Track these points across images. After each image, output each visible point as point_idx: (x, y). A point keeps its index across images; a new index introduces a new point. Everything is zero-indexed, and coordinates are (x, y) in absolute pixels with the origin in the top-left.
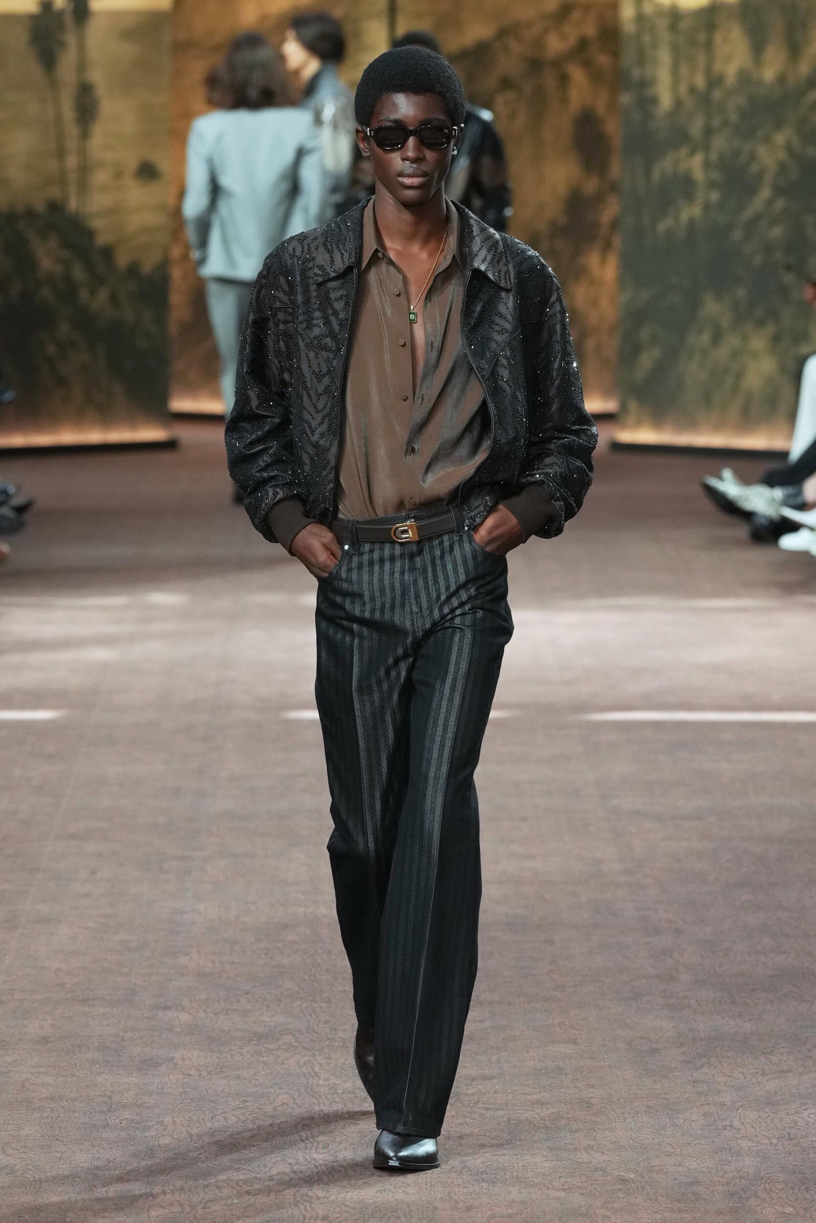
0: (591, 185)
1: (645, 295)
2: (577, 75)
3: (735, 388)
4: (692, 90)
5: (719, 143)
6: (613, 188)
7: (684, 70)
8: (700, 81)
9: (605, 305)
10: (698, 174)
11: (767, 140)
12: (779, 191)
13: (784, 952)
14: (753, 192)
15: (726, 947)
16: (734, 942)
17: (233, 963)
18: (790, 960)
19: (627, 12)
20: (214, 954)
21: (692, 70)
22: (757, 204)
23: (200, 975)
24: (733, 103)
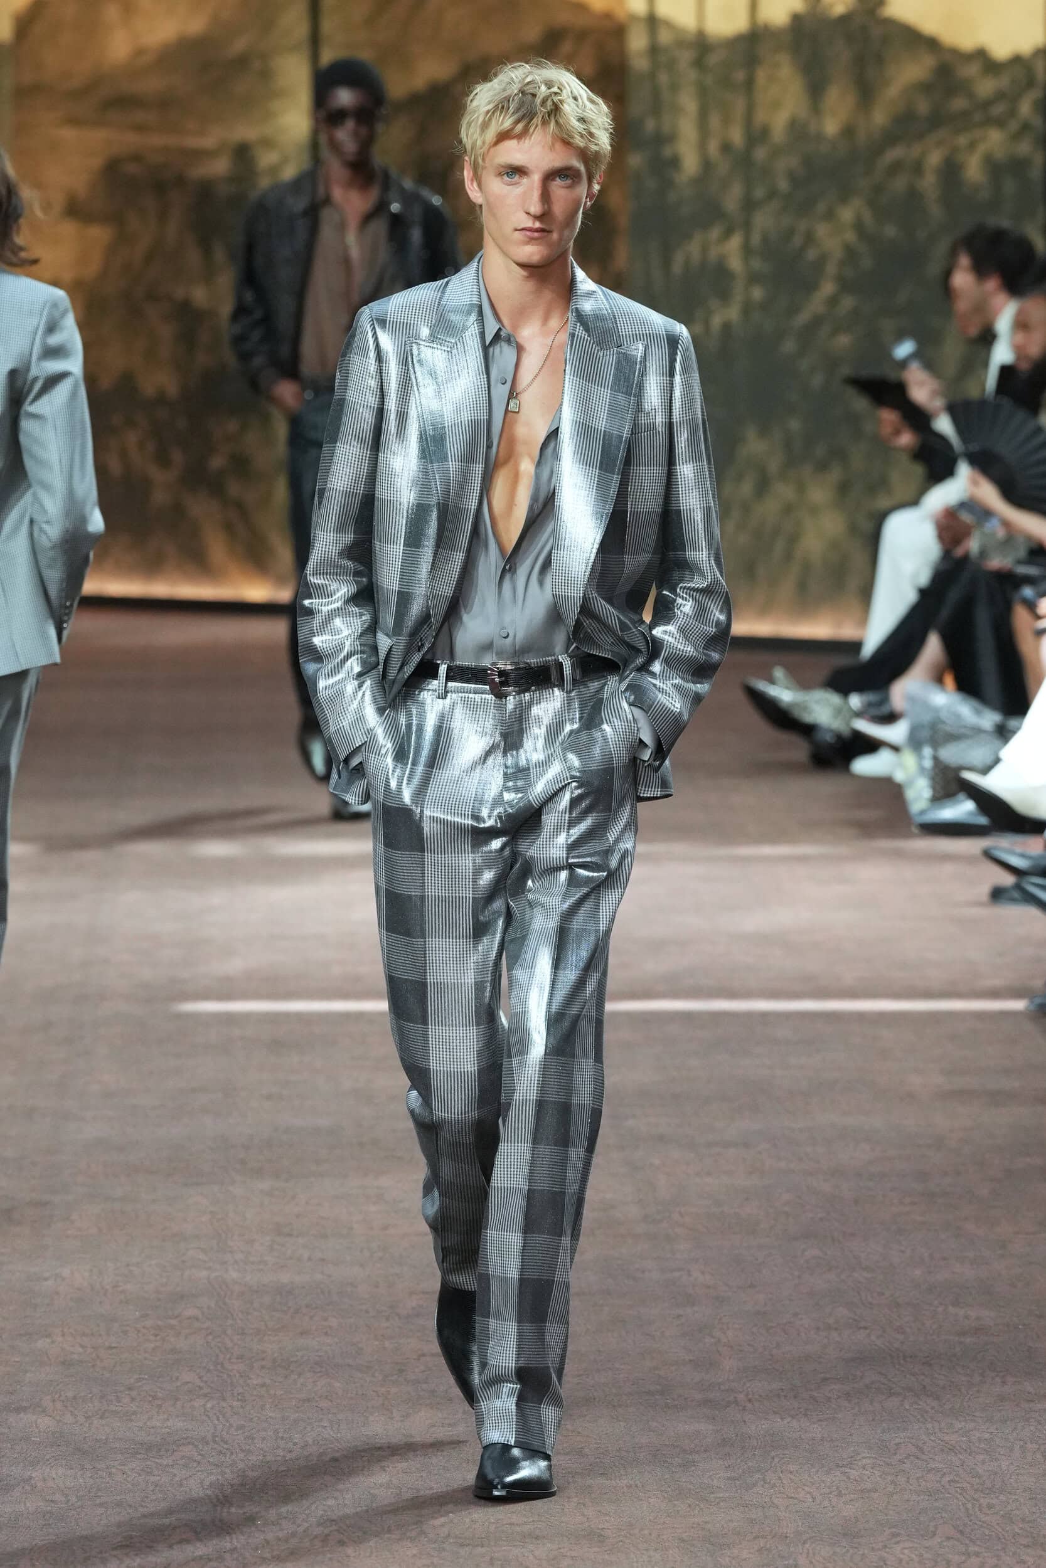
3: (788, 556)
4: (726, 148)
5: (764, 220)
6: (619, 282)
7: (715, 121)
8: (737, 136)
10: (735, 264)
11: (830, 215)
12: (845, 286)
13: (865, 1328)
14: (810, 286)
15: (785, 1321)
16: (796, 1315)
17: (110, 1348)
18: (873, 1338)
19: (637, 42)
20: (84, 1335)
21: (726, 121)
22: (816, 303)
23: (66, 1363)
24: (782, 166)
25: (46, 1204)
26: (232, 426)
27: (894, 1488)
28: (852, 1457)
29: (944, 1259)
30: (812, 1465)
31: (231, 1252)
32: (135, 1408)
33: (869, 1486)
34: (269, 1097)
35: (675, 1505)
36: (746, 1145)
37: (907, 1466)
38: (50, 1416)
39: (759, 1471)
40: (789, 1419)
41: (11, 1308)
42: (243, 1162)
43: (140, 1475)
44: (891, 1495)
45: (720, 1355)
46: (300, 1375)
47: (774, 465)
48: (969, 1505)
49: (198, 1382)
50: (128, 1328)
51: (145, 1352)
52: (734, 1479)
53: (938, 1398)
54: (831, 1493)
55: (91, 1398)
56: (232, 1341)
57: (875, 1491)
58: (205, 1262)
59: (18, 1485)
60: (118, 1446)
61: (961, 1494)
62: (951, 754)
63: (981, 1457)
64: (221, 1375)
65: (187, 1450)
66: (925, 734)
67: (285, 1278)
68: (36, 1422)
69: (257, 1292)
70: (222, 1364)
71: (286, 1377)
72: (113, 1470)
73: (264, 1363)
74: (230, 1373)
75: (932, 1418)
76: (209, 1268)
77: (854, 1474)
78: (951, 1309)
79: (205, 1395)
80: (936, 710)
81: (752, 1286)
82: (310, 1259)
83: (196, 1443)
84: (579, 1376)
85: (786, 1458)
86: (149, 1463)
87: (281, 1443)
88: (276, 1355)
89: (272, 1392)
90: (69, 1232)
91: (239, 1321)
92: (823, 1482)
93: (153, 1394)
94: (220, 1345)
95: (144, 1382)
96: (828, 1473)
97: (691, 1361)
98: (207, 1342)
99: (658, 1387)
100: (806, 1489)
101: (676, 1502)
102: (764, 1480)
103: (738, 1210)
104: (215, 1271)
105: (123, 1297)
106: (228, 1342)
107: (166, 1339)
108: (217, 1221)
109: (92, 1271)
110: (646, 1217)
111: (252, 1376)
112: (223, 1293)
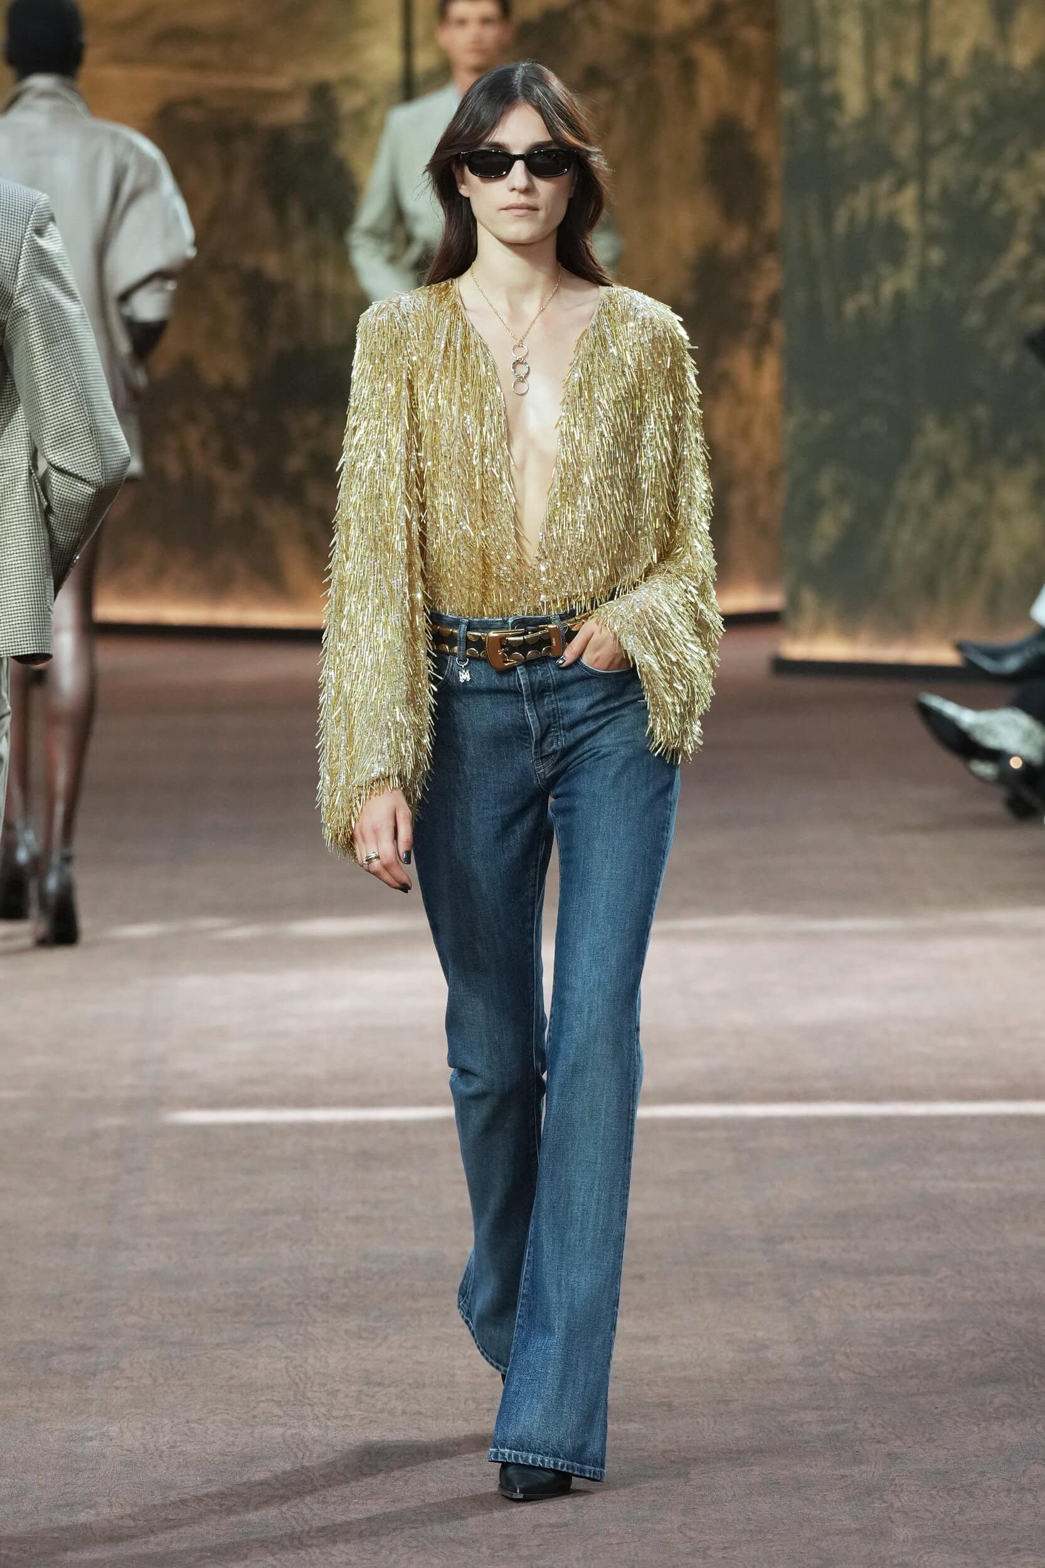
0: (735, 241)
1: (825, 418)
2: (710, 61)
3: (975, 570)
4: (897, 83)
5: (942, 169)
6: (772, 245)
7: (883, 52)
8: (910, 69)
9: (760, 435)
10: (909, 221)
11: (1021, 162)
14: (998, 247)
15: (969, 1481)
16: (983, 1473)
20: (135, 1505)
21: (897, 51)
22: (1006, 268)
23: (113, 1540)
24: (964, 103)
25: (90, 1349)
26: (312, 420)
31: (310, 1405)
34: (356, 1220)
36: (925, 1272)
41: (49, 1474)
42: (325, 1297)
45: (892, 1522)
46: (392, 1550)
47: (957, 463)
50: (188, 1497)
51: (208, 1525)
56: (312, 1510)
58: (281, 1417)
64: (298, 1551)
67: (374, 1435)
69: (341, 1452)
70: (299, 1538)
71: (376, 1553)
73: (348, 1537)
74: (309, 1550)
76: (285, 1425)
82: (404, 1413)
84: (725, 1548)
88: (363, 1527)
90: (117, 1383)
91: (319, 1488)
94: (296, 1515)
95: (207, 1560)
97: (857, 1530)
98: (282, 1513)
99: (818, 1561)
103: (914, 1350)
104: (291, 1427)
105: (181, 1460)
106: (306, 1511)
107: (233, 1508)
108: (295, 1368)
109: (144, 1429)
110: (805, 1358)
111: (333, 1552)
112: (300, 1454)
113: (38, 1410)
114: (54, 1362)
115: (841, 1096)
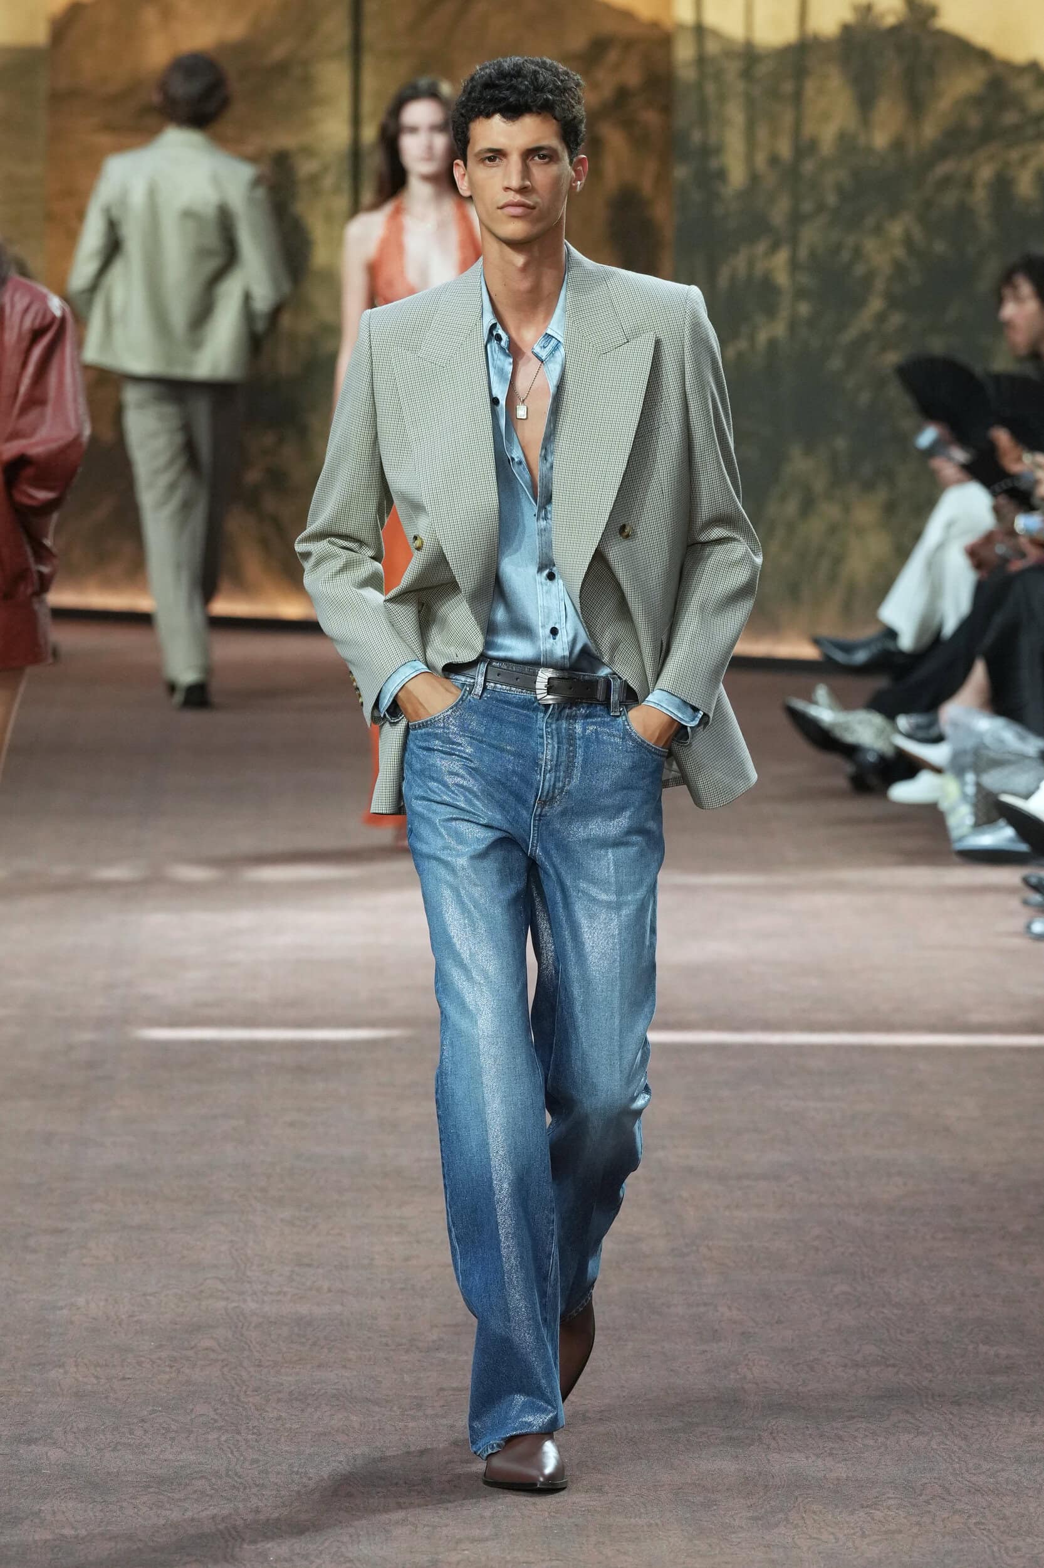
2: (615, 139)
3: (833, 578)
4: (774, 160)
5: (810, 234)
7: (762, 133)
8: (785, 149)
10: (782, 278)
11: (878, 230)
12: (893, 302)
13: (894, 1366)
14: (858, 302)
15: (811, 1358)
16: (824, 1351)
17: (124, 1379)
18: (901, 1376)
19: (684, 52)
20: (97, 1365)
21: (774, 134)
22: (864, 321)
23: (79, 1395)
24: (830, 179)
25: (62, 1231)
26: (269, 439)
27: (919, 1530)
28: (877, 1498)
29: (977, 1296)
30: (836, 1505)
31: (249, 1282)
32: (148, 1441)
33: (893, 1527)
34: (292, 1124)
35: (695, 1545)
36: (776, 1178)
37: (932, 1508)
38: (62, 1448)
39: (781, 1510)
40: (814, 1458)
41: (24, 1337)
42: (263, 1190)
43: (151, 1509)
44: (916, 1536)
45: (745, 1392)
46: (316, 1409)
47: (819, 485)
48: (995, 1549)
49: (212, 1414)
50: (143, 1359)
51: (160, 1383)
52: (756, 1519)
53: (965, 1438)
54: (854, 1534)
55: (103, 1430)
56: (248, 1372)
57: (900, 1532)
58: (223, 1292)
59: (27, 1518)
60: (130, 1479)
61: (987, 1536)
62: (993, 780)
63: (1008, 1499)
64: (236, 1407)
65: (199, 1484)
66: (968, 759)
67: (303, 1309)
68: (47, 1453)
69: (275, 1323)
70: (237, 1397)
71: (303, 1410)
72: (124, 1504)
73: (280, 1396)
74: (246, 1406)
75: (959, 1458)
76: (227, 1299)
77: (878, 1515)
78: (983, 1348)
79: (220, 1428)
80: (980, 735)
81: (779, 1322)
82: (330, 1290)
83: (209, 1477)
85: (810, 1497)
86: (160, 1497)
87: (296, 1477)
88: (293, 1388)
89: (288, 1426)
90: (85, 1261)
91: (255, 1353)
92: (847, 1522)
93: (166, 1426)
94: (235, 1376)
95: (158, 1414)
96: (852, 1513)
97: (715, 1398)
98: (223, 1374)
100: (829, 1529)
101: (697, 1542)
102: (787, 1520)
103: (766, 1245)
104: (233, 1301)
105: (138, 1327)
106: (244, 1374)
107: (182, 1370)
108: (236, 1250)
109: (107, 1300)
110: (673, 1250)
111: (267, 1409)
112: (240, 1324)
113: (16, 1282)
114: (32, 1242)
115: (710, 1024)
